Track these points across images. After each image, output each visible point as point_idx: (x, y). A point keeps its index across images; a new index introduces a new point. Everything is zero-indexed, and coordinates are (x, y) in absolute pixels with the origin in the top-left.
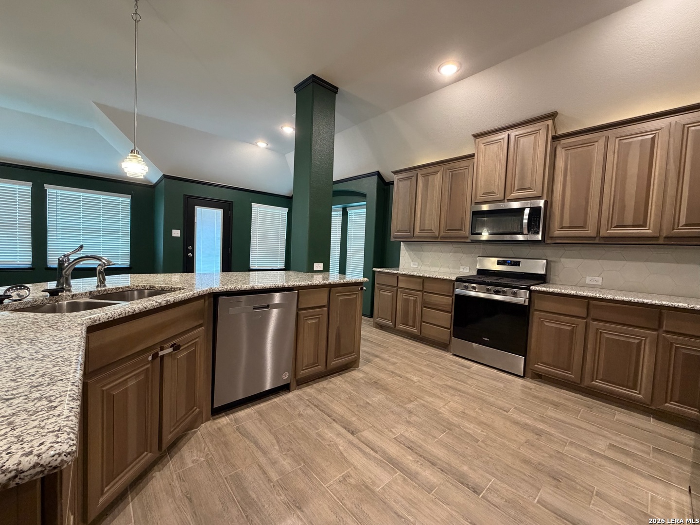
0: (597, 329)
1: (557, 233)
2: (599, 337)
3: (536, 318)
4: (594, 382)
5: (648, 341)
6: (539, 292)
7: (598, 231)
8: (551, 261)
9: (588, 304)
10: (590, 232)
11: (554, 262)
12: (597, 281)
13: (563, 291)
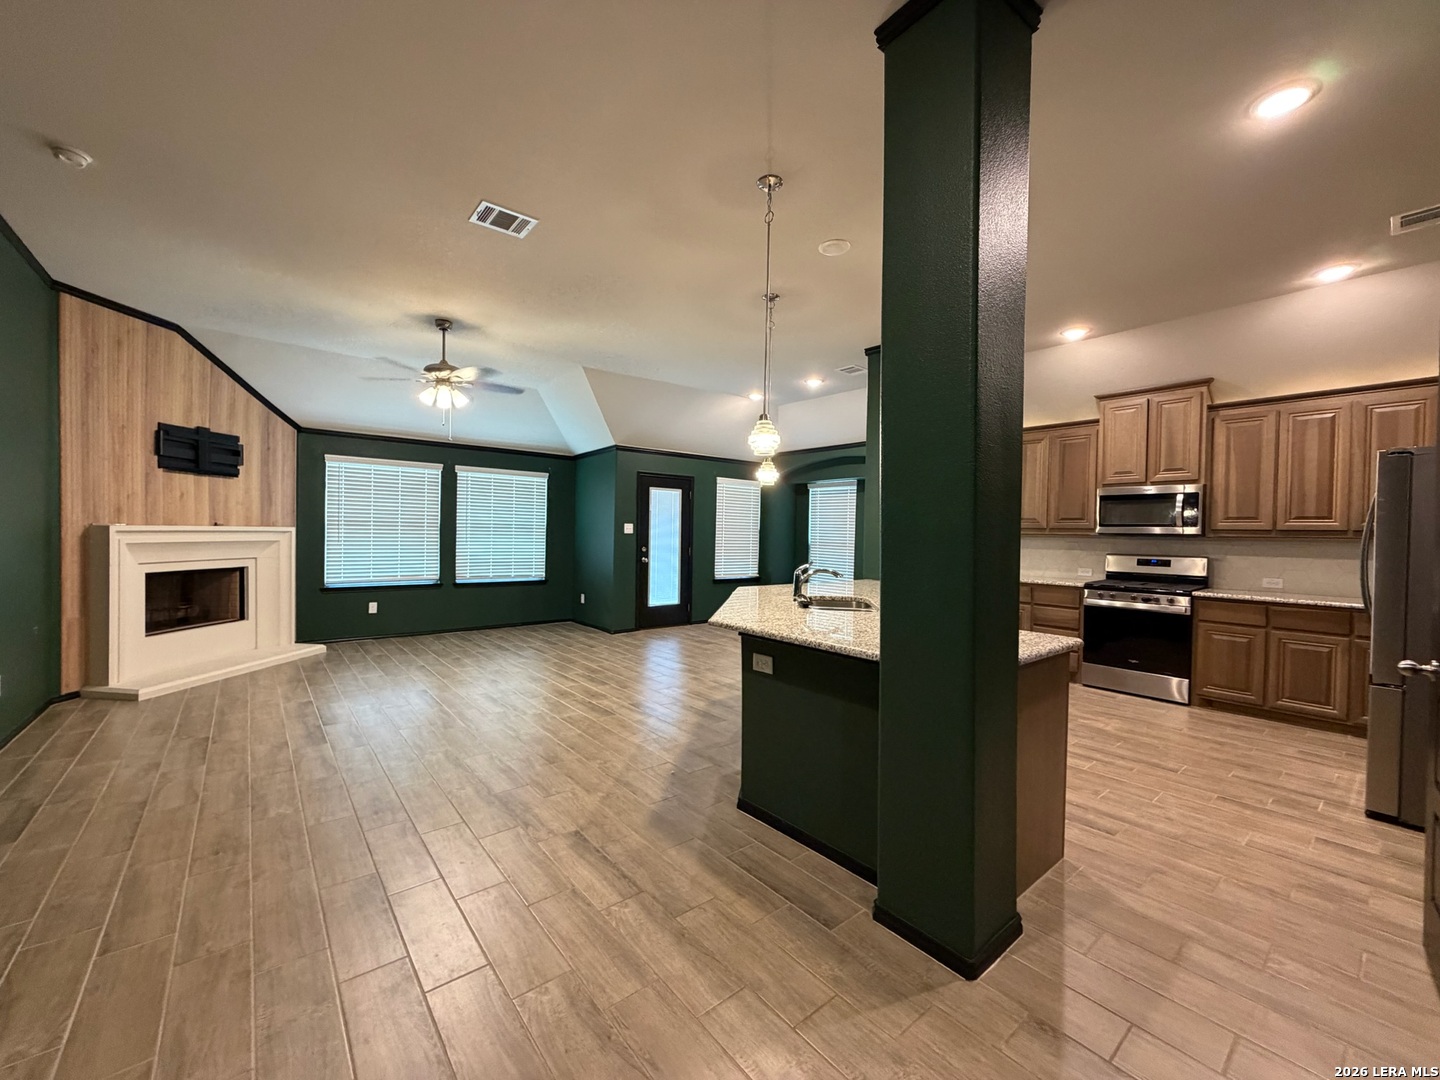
0: (1280, 639)
1: (1222, 525)
2: (1282, 649)
3: (1201, 631)
4: (1280, 702)
5: (1339, 649)
6: (1204, 598)
7: (1275, 523)
8: (1213, 559)
9: (1267, 610)
10: (1264, 524)
11: (1217, 560)
12: (1277, 584)
13: (1235, 597)
